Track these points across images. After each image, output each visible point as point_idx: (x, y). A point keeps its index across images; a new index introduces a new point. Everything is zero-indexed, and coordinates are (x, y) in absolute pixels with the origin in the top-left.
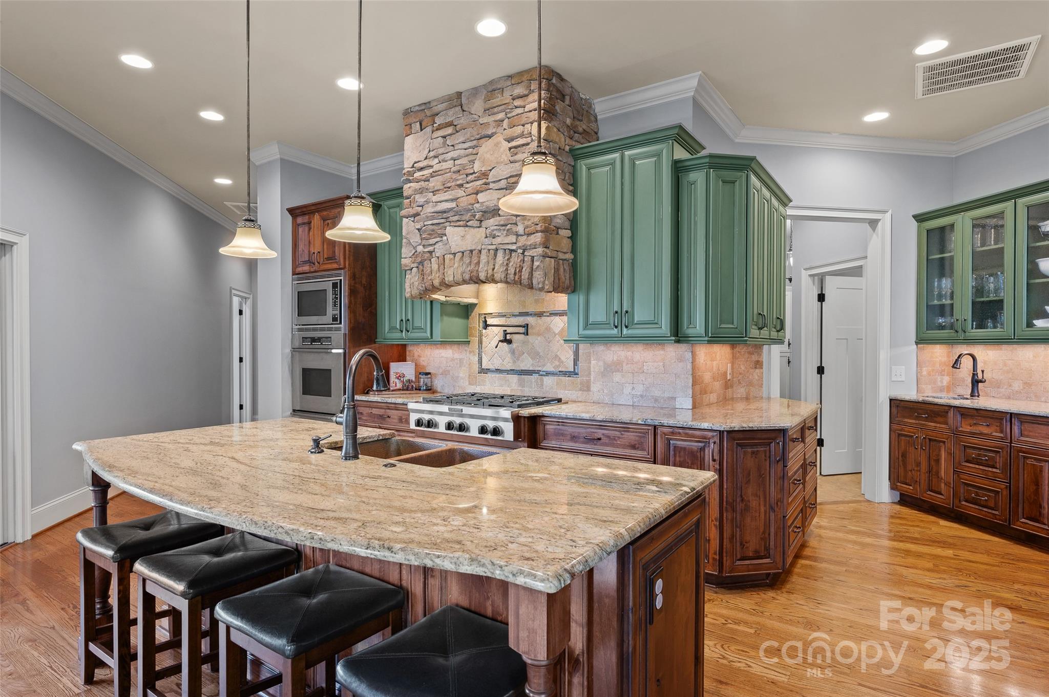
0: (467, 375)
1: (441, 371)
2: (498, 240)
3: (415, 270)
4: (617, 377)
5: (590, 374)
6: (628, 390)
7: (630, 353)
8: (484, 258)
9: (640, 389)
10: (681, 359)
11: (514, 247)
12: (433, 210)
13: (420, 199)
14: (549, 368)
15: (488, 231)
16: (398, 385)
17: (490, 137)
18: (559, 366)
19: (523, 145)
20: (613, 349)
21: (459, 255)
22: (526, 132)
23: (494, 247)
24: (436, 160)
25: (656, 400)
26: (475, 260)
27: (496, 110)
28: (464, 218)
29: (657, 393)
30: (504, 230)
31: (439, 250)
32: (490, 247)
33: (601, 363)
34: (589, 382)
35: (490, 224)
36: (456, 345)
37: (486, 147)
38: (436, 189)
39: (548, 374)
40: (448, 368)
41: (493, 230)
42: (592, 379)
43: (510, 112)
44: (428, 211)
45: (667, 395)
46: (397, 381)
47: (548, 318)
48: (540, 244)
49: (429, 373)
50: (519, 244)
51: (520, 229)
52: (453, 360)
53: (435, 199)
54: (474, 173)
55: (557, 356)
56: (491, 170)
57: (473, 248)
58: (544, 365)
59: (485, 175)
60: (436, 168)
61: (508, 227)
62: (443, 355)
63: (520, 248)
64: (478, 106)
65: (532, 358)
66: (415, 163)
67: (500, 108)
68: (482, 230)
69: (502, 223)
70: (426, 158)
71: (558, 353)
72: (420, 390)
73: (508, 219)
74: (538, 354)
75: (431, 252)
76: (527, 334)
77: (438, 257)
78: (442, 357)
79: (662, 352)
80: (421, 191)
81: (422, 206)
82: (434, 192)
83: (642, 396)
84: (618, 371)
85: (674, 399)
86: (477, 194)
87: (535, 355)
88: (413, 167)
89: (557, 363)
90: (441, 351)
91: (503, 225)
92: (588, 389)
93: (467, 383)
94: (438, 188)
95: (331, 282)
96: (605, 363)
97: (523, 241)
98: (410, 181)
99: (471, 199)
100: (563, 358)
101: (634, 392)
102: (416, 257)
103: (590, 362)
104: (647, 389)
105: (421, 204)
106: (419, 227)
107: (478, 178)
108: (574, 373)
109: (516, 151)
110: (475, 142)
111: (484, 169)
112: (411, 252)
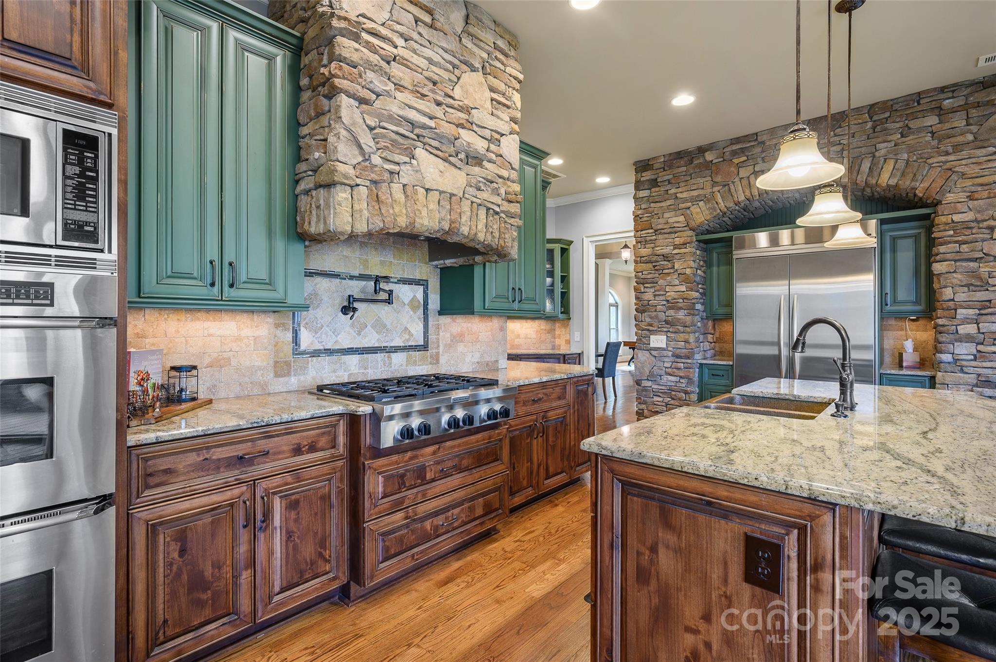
0: (272, 363)
2: (483, 195)
3: (363, 190)
4: (461, 348)
5: (439, 346)
6: (468, 358)
8: (466, 209)
9: (477, 357)
11: (497, 209)
12: (401, 112)
13: (375, 81)
14: (398, 342)
15: (473, 180)
16: (140, 398)
17: (474, 69)
18: (409, 340)
19: (505, 105)
20: (457, 321)
21: (434, 196)
23: (479, 201)
26: (456, 209)
28: (444, 148)
30: (489, 187)
31: (407, 175)
32: (475, 200)
33: (448, 335)
34: (438, 354)
35: (472, 173)
36: (245, 315)
38: (402, 83)
39: (397, 349)
40: (225, 355)
41: (480, 182)
42: (441, 352)
45: (492, 359)
46: (138, 389)
49: (195, 368)
51: (502, 192)
52: (238, 339)
53: (398, 95)
54: (454, 98)
55: (406, 329)
56: (472, 108)
57: (455, 192)
58: (392, 340)
59: (467, 110)
61: (495, 185)
62: (212, 331)
63: (503, 213)
64: (458, 18)
65: (377, 332)
66: (364, 16)
69: (489, 178)
70: (383, 24)
71: (408, 326)
74: (384, 326)
75: (391, 173)
77: (404, 186)
78: (210, 335)
79: (491, 324)
80: (375, 68)
81: (378, 94)
82: (399, 87)
83: (478, 363)
84: (462, 341)
85: (497, 361)
86: (458, 126)
87: (380, 326)
89: (407, 337)
90: (207, 324)
91: (488, 180)
92: (438, 361)
93: (272, 375)
94: (406, 85)
96: (451, 335)
97: (506, 206)
100: (413, 331)
101: (473, 360)
102: (365, 169)
103: (438, 334)
104: (482, 356)
105: (377, 89)
106: (373, 124)
107: (461, 109)
108: (425, 347)
109: (498, 106)
110: (457, 62)
111: (466, 102)
112: (355, 156)
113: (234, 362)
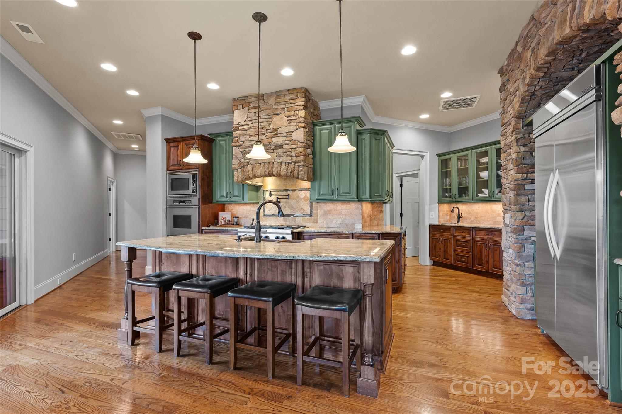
1: (244, 216)
2: (283, 158)
3: (239, 170)
4: (330, 216)
5: (318, 215)
6: (334, 221)
7: (335, 206)
8: (275, 165)
9: (340, 221)
10: (357, 208)
11: (290, 162)
12: (249, 144)
13: (243, 139)
14: (299, 213)
15: (278, 154)
16: (223, 223)
17: (278, 114)
18: (303, 212)
19: (294, 119)
20: (328, 205)
21: (262, 164)
22: (295, 114)
23: (281, 161)
24: (251, 122)
25: (347, 225)
26: (271, 166)
27: (281, 103)
29: (347, 222)
30: (286, 154)
31: (253, 161)
32: (278, 161)
33: (323, 211)
34: (317, 219)
35: (278, 152)
37: (276, 119)
38: (251, 135)
39: (298, 216)
40: (248, 215)
41: (280, 154)
42: (319, 217)
43: (288, 105)
44: (247, 144)
45: (351, 223)
46: (222, 221)
47: (298, 192)
48: (303, 161)
49: (238, 217)
50: (293, 160)
51: (293, 154)
52: (250, 211)
53: (250, 139)
54: (270, 129)
55: (302, 208)
56: (278, 129)
57: (270, 161)
58: (296, 212)
59: (276, 130)
60: (250, 126)
61: (287, 153)
62: (245, 208)
63: (293, 162)
64: (272, 101)
65: (290, 209)
66: (240, 122)
67: (283, 103)
68: (274, 154)
69: (284, 151)
70: (245, 121)
71: (303, 207)
72: (234, 225)
73: (288, 150)
74: (293, 207)
75: (248, 162)
76: (289, 198)
77: (252, 165)
78: (244, 210)
79: (349, 206)
80: (243, 135)
81: (243, 142)
82: (250, 136)
83: (341, 224)
84: (330, 214)
85: (354, 224)
86: (272, 138)
87: (291, 208)
88: (238, 124)
89: (302, 211)
90: (244, 207)
91: (284, 152)
92: (317, 222)
95: (191, 175)
96: (324, 211)
97: (294, 159)
98: (237, 131)
99: (269, 140)
100: (305, 209)
101: (337, 222)
102: (240, 164)
103: (317, 211)
104: (343, 221)
105: (243, 141)
106: (242, 151)
107: (272, 132)
108: (310, 215)
109: (291, 121)
110: (271, 116)
111: (275, 128)
112: (237, 162)
113: (249, 217)
